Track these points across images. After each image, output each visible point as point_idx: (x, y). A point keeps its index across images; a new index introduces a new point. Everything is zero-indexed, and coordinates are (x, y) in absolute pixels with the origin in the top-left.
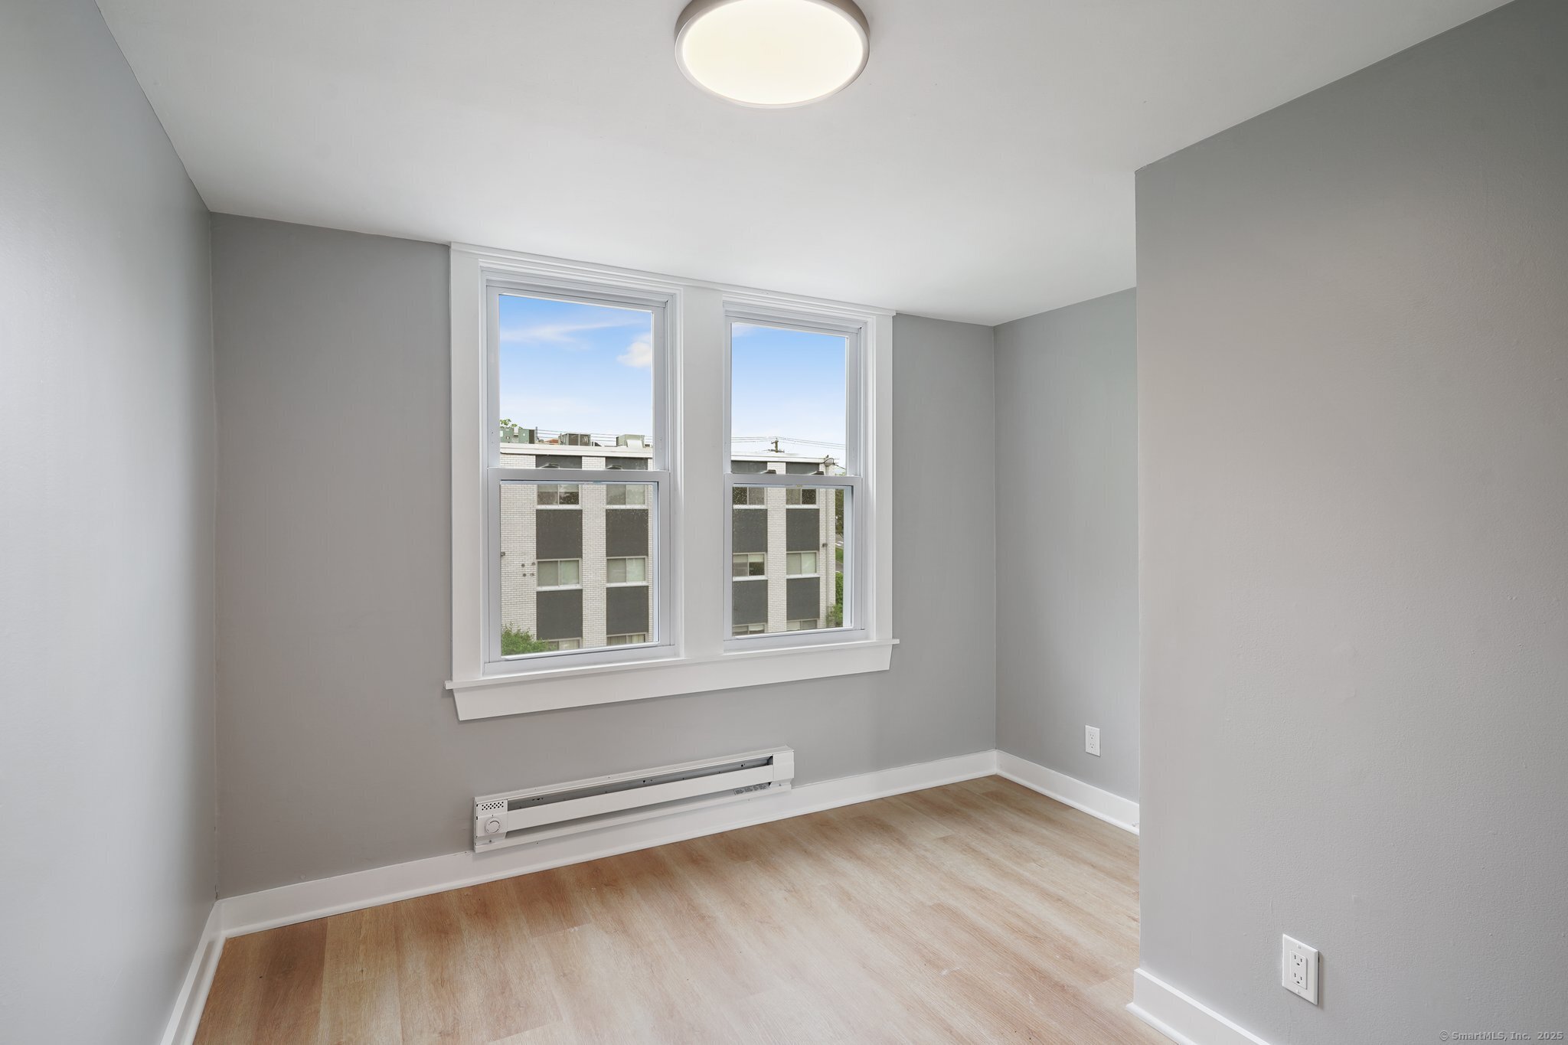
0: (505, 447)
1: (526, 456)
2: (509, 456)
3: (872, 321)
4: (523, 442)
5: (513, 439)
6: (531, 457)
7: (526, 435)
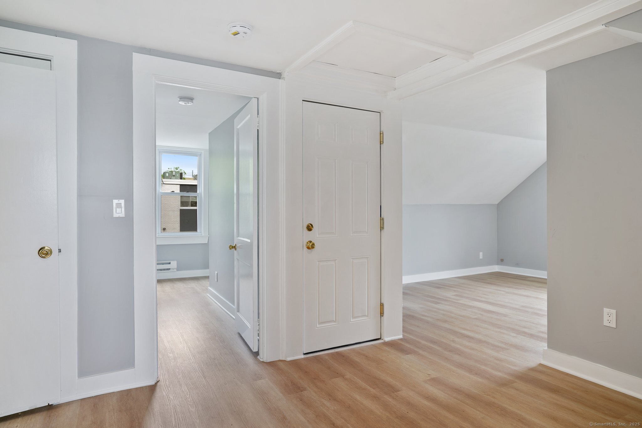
0: (166, 181)
1: (175, 185)
2: (167, 185)
3: (203, 152)
4: (177, 179)
5: (173, 177)
6: (178, 185)
7: (178, 175)
